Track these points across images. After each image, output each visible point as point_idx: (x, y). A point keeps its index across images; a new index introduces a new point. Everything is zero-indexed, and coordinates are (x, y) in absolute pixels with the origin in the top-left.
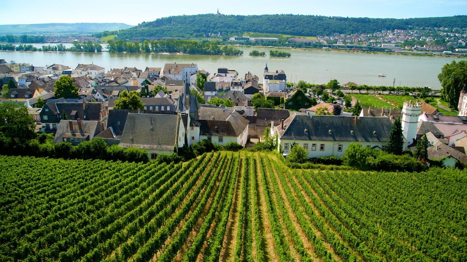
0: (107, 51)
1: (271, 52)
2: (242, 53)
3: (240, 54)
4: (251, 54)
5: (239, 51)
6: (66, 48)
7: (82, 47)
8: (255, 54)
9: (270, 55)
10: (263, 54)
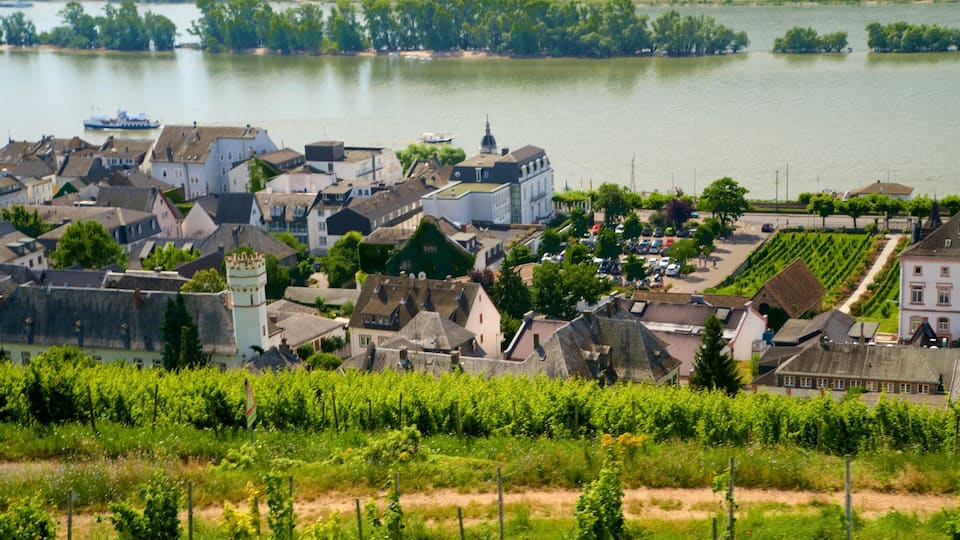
0: (194, 47)
1: (874, 29)
2: (743, 41)
3: (735, 49)
4: (781, 48)
5: (729, 33)
6: (38, 32)
7: (97, 28)
8: (800, 45)
9: (871, 44)
10: (836, 45)
